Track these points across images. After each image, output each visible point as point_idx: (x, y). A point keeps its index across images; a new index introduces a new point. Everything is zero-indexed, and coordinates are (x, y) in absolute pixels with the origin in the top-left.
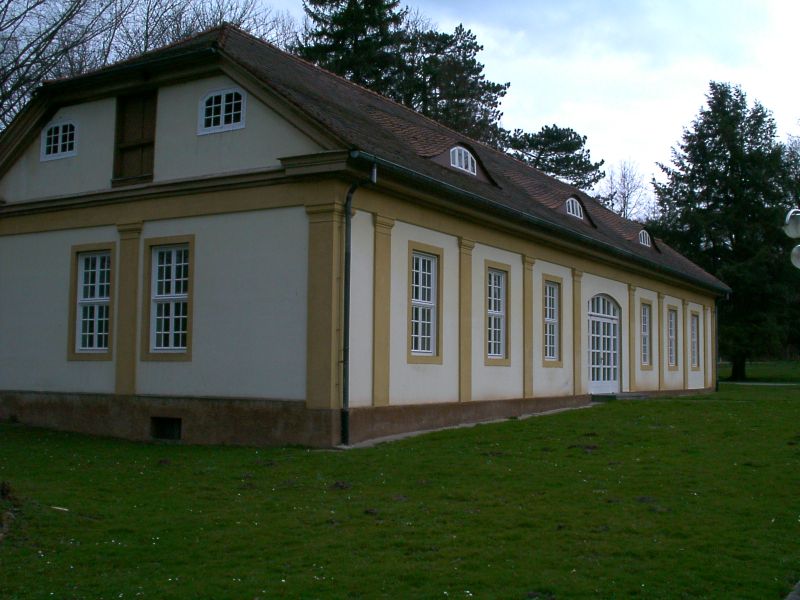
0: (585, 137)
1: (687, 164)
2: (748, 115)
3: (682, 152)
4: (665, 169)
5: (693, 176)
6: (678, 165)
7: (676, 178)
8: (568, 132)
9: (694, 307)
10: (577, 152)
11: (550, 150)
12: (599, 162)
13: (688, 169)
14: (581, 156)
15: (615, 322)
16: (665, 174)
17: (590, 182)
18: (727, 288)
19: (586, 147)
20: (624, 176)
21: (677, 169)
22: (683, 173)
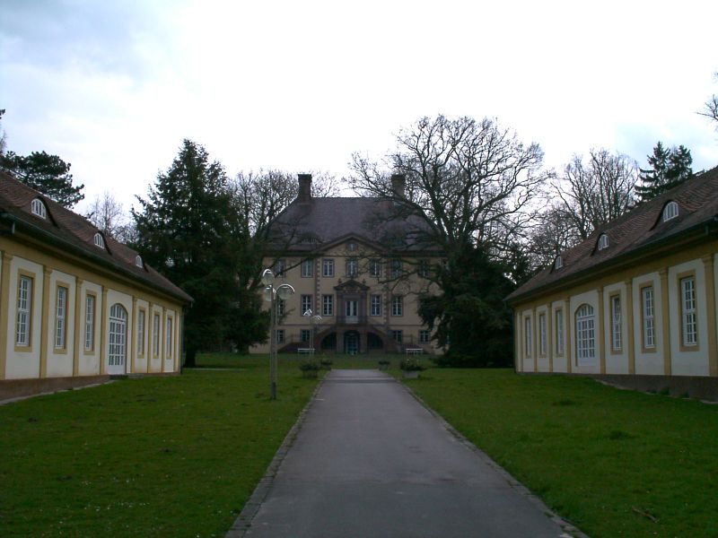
0: (70, 165)
1: (159, 199)
2: (208, 167)
3: (157, 190)
4: (142, 201)
5: (163, 209)
6: (153, 199)
7: (150, 209)
8: (56, 159)
9: (170, 313)
10: (62, 176)
11: (38, 172)
12: (79, 186)
13: (160, 203)
14: (64, 180)
15: (124, 323)
16: (141, 205)
17: (71, 202)
18: (191, 299)
19: (69, 173)
20: (107, 204)
21: (151, 202)
22: (155, 206)
